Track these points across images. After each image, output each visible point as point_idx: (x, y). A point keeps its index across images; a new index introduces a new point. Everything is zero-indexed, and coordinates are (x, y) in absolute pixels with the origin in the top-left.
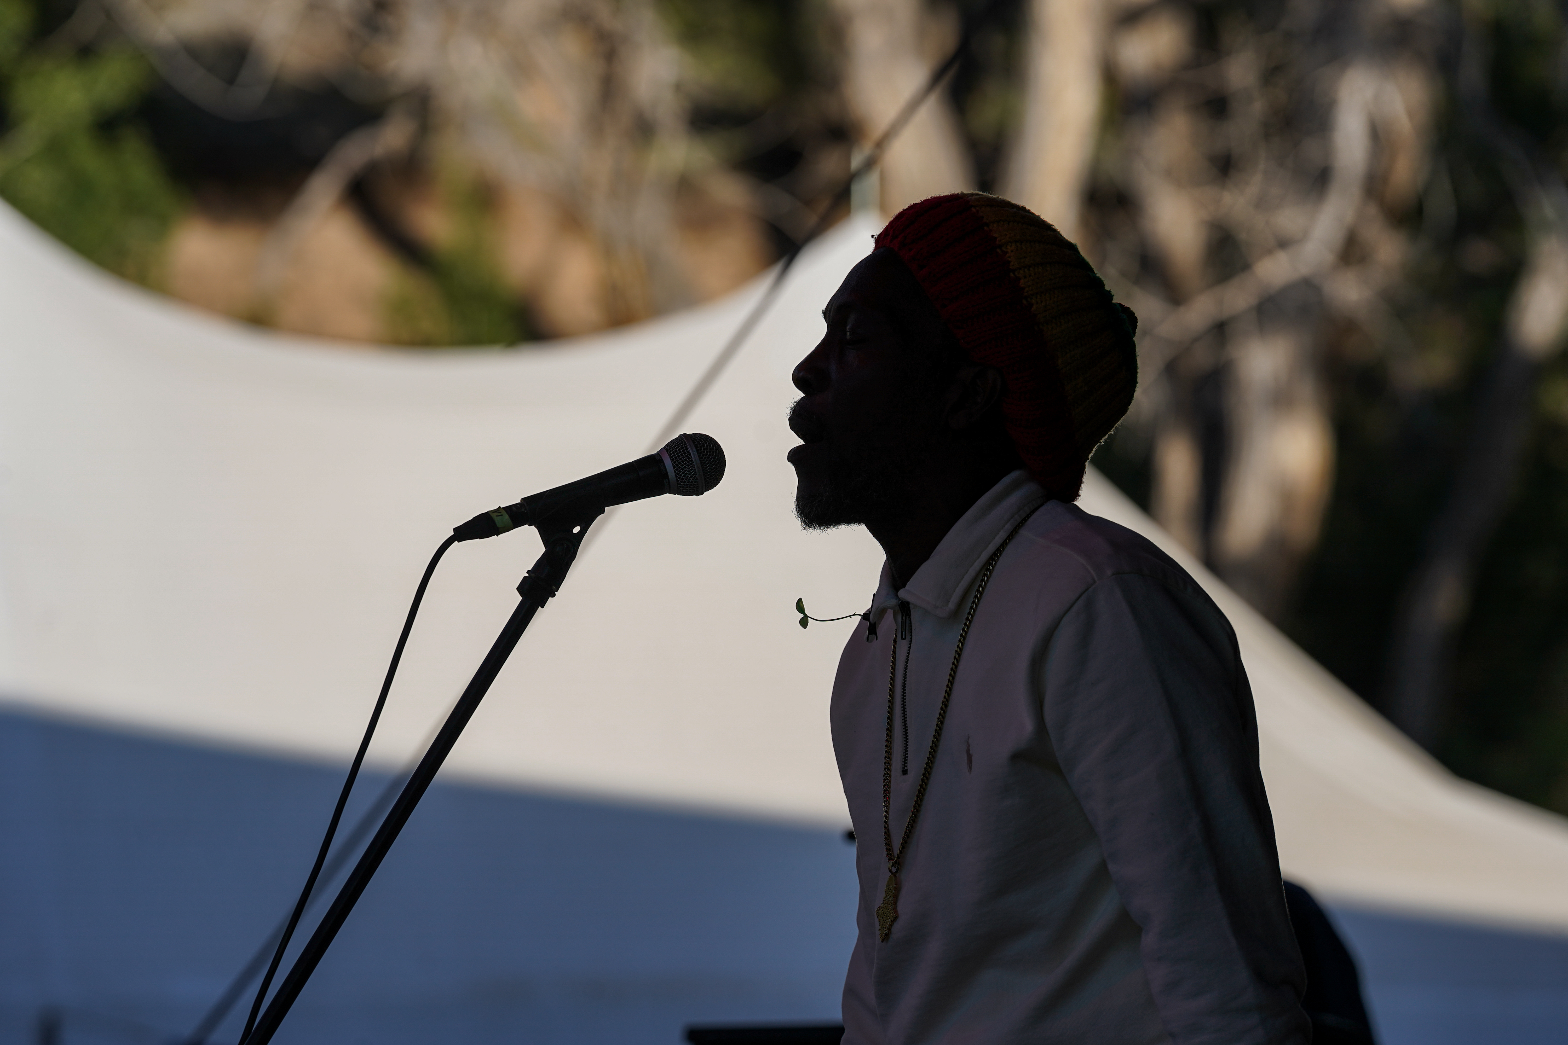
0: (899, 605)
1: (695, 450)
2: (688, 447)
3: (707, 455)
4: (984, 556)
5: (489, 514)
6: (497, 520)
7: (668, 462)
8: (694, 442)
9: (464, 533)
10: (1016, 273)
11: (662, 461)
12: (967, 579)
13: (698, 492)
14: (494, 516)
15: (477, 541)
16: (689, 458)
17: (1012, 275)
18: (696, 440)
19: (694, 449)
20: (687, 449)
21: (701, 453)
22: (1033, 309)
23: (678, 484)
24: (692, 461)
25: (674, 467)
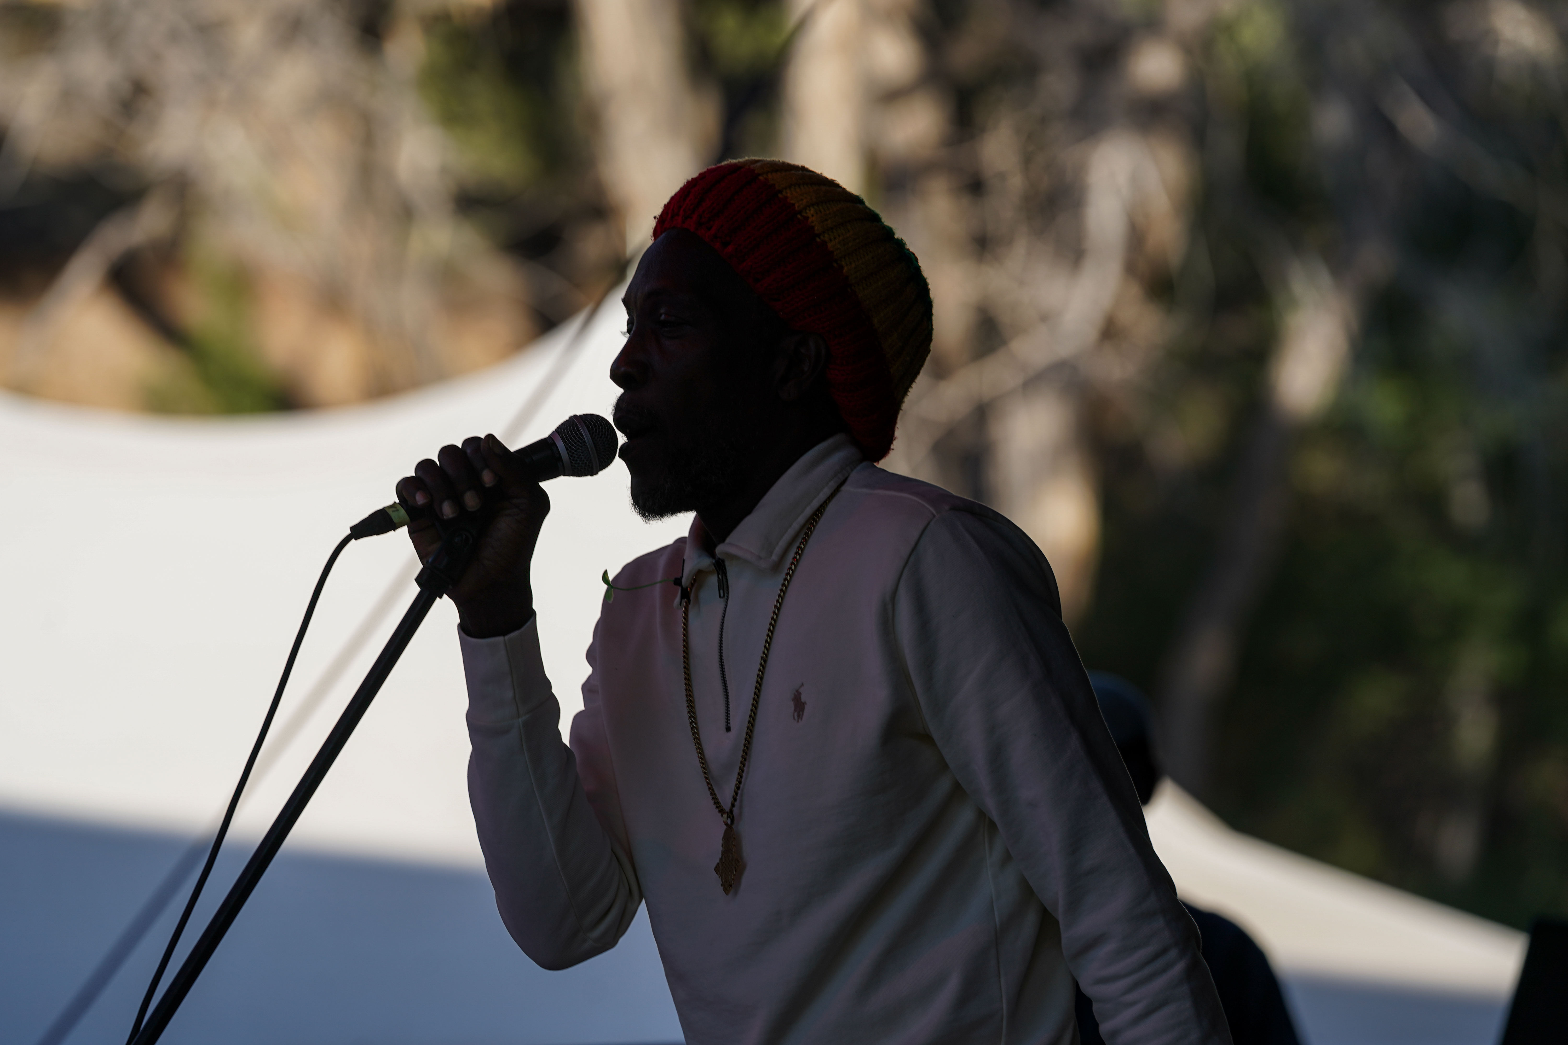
0: (714, 564)
1: (587, 432)
2: (580, 428)
3: (599, 434)
4: (808, 511)
5: (385, 510)
6: (394, 516)
7: (560, 444)
8: (585, 423)
9: (361, 530)
10: (822, 237)
11: (554, 444)
12: (791, 532)
13: (592, 472)
14: (390, 511)
15: (375, 537)
16: (581, 439)
17: (818, 240)
18: (587, 420)
19: (586, 430)
20: (578, 430)
21: (593, 433)
22: (844, 271)
23: (572, 466)
24: (585, 442)
25: (567, 449)
